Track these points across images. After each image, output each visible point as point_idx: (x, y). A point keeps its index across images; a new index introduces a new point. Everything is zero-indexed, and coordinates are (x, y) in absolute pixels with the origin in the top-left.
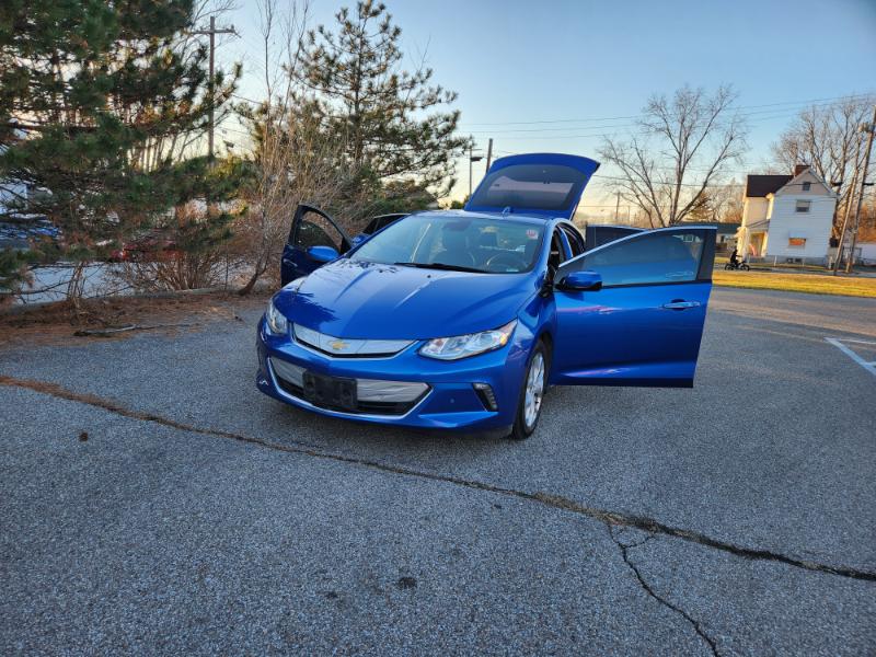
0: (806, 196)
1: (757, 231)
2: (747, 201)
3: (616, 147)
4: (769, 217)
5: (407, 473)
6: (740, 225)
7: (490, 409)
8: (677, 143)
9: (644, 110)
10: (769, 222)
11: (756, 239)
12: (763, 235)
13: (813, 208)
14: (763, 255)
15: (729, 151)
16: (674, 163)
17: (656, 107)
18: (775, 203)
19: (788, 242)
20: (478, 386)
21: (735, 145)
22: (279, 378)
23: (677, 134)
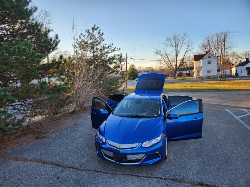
0: (210, 59)
1: (198, 70)
2: (195, 62)
3: (159, 51)
4: (201, 66)
5: (142, 177)
6: (194, 68)
7: (160, 157)
8: (175, 49)
9: (165, 40)
10: (201, 67)
11: (198, 72)
12: (200, 70)
13: (212, 62)
14: (201, 76)
15: (189, 49)
16: (175, 54)
17: (168, 39)
18: (202, 62)
19: (207, 72)
20: (157, 152)
21: (190, 48)
22: (104, 154)
23: (175, 46)
